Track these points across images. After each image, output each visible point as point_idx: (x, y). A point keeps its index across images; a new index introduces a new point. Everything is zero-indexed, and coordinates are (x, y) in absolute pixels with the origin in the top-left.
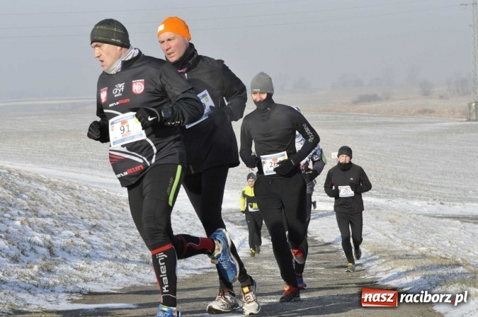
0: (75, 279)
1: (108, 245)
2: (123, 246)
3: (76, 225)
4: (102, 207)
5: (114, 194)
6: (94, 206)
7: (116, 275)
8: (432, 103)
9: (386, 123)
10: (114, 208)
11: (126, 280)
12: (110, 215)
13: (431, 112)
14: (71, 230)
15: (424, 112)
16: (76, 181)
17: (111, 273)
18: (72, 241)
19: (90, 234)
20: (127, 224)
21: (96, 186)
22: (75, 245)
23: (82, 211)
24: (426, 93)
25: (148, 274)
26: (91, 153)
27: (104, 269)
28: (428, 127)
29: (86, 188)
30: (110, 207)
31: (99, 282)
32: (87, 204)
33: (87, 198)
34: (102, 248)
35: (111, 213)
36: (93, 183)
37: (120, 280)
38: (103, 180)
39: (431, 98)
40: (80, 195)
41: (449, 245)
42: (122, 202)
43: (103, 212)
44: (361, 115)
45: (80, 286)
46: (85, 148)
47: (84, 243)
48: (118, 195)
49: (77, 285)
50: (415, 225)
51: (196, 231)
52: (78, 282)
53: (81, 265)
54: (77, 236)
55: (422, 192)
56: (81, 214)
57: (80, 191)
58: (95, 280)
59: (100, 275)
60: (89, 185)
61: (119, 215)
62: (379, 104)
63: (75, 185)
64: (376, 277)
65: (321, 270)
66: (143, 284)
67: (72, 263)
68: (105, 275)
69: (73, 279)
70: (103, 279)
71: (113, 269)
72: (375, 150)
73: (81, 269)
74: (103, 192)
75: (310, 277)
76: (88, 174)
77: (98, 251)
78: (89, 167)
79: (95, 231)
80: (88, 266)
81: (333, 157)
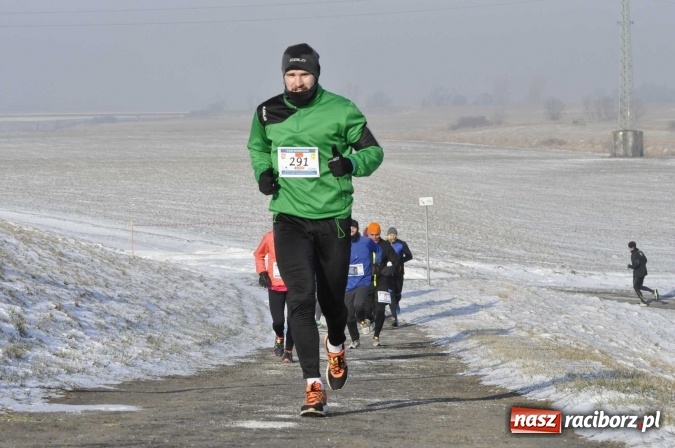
0: (54, 369)
1: (103, 322)
2: (123, 324)
3: (57, 293)
4: (94, 268)
5: (112, 250)
6: (83, 266)
7: (112, 365)
8: (562, 130)
9: (497, 158)
10: (112, 270)
11: (126, 371)
12: (105, 280)
13: (561, 143)
14: (50, 300)
15: (551, 142)
16: (59, 232)
17: (105, 362)
18: (51, 316)
19: (77, 305)
20: (129, 293)
21: (86, 238)
22: (56, 321)
23: (65, 273)
24: (555, 117)
25: (158, 363)
26: (80, 192)
27: (96, 356)
28: (556, 165)
29: (73, 241)
30: (106, 268)
31: (89, 373)
32: (73, 264)
33: (73, 255)
34: (93, 326)
35: (107, 277)
36: (82, 233)
37: (118, 372)
38: (96, 230)
39: (561, 123)
40: (64, 251)
41: (583, 330)
42: (123, 262)
43: (96, 276)
44: (462, 146)
45: (61, 379)
46: (72, 184)
47: (68, 319)
48: (118, 251)
49: (58, 378)
50: (535, 302)
51: (226, 305)
52: (59, 373)
53: (64, 350)
54: (59, 308)
55: (546, 255)
56: (65, 277)
57: (64, 245)
58: (84, 370)
59: (90, 363)
60: (76, 236)
61: (117, 280)
62: (487, 131)
63: (57, 236)
64: (480, 374)
65: (402, 363)
66: (149, 378)
67: (51, 347)
68: (97, 364)
69: (52, 369)
70: (93, 370)
71: (108, 356)
72: (480, 195)
73: (63, 356)
74: (97, 247)
76: (75, 221)
77: (88, 331)
78: (78, 212)
79: (83, 302)
80: (73, 351)
81: (421, 204)
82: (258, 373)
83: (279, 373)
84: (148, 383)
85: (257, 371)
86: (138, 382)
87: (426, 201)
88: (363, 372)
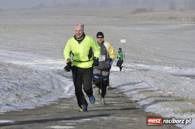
8: (176, 13)
13: (175, 18)
15: (171, 18)
24: (173, 8)
39: (175, 11)
62: (147, 14)
66: (17, 110)
75: (108, 107)
81: (121, 42)
82: (59, 108)
83: (67, 107)
84: (16, 112)
85: (58, 107)
86: (12, 111)
87: (123, 41)
88: (99, 107)
